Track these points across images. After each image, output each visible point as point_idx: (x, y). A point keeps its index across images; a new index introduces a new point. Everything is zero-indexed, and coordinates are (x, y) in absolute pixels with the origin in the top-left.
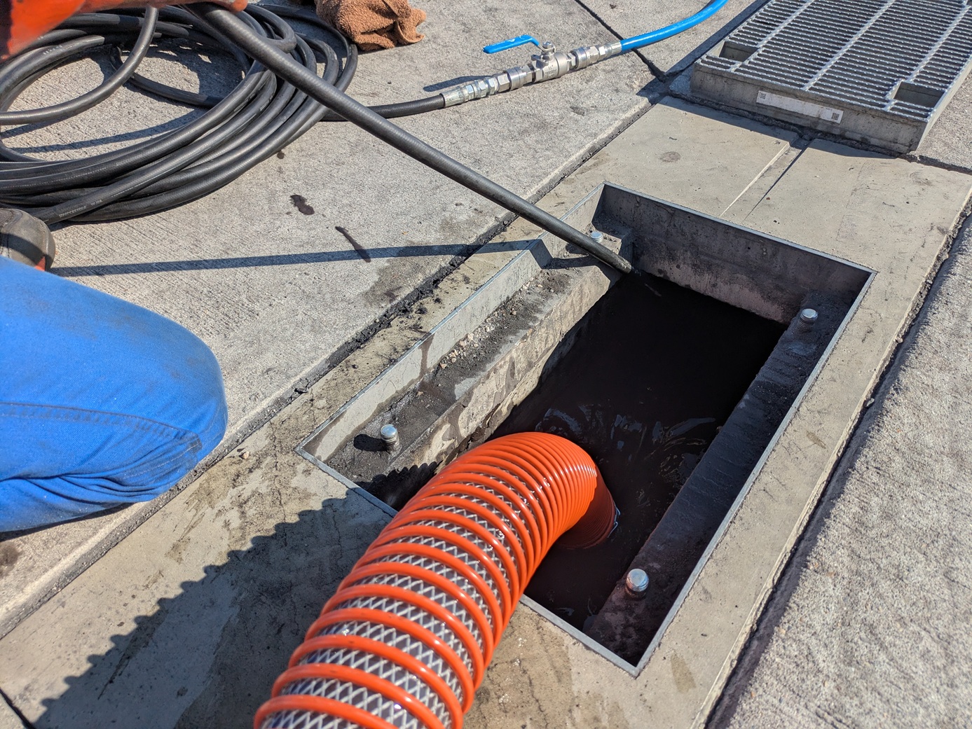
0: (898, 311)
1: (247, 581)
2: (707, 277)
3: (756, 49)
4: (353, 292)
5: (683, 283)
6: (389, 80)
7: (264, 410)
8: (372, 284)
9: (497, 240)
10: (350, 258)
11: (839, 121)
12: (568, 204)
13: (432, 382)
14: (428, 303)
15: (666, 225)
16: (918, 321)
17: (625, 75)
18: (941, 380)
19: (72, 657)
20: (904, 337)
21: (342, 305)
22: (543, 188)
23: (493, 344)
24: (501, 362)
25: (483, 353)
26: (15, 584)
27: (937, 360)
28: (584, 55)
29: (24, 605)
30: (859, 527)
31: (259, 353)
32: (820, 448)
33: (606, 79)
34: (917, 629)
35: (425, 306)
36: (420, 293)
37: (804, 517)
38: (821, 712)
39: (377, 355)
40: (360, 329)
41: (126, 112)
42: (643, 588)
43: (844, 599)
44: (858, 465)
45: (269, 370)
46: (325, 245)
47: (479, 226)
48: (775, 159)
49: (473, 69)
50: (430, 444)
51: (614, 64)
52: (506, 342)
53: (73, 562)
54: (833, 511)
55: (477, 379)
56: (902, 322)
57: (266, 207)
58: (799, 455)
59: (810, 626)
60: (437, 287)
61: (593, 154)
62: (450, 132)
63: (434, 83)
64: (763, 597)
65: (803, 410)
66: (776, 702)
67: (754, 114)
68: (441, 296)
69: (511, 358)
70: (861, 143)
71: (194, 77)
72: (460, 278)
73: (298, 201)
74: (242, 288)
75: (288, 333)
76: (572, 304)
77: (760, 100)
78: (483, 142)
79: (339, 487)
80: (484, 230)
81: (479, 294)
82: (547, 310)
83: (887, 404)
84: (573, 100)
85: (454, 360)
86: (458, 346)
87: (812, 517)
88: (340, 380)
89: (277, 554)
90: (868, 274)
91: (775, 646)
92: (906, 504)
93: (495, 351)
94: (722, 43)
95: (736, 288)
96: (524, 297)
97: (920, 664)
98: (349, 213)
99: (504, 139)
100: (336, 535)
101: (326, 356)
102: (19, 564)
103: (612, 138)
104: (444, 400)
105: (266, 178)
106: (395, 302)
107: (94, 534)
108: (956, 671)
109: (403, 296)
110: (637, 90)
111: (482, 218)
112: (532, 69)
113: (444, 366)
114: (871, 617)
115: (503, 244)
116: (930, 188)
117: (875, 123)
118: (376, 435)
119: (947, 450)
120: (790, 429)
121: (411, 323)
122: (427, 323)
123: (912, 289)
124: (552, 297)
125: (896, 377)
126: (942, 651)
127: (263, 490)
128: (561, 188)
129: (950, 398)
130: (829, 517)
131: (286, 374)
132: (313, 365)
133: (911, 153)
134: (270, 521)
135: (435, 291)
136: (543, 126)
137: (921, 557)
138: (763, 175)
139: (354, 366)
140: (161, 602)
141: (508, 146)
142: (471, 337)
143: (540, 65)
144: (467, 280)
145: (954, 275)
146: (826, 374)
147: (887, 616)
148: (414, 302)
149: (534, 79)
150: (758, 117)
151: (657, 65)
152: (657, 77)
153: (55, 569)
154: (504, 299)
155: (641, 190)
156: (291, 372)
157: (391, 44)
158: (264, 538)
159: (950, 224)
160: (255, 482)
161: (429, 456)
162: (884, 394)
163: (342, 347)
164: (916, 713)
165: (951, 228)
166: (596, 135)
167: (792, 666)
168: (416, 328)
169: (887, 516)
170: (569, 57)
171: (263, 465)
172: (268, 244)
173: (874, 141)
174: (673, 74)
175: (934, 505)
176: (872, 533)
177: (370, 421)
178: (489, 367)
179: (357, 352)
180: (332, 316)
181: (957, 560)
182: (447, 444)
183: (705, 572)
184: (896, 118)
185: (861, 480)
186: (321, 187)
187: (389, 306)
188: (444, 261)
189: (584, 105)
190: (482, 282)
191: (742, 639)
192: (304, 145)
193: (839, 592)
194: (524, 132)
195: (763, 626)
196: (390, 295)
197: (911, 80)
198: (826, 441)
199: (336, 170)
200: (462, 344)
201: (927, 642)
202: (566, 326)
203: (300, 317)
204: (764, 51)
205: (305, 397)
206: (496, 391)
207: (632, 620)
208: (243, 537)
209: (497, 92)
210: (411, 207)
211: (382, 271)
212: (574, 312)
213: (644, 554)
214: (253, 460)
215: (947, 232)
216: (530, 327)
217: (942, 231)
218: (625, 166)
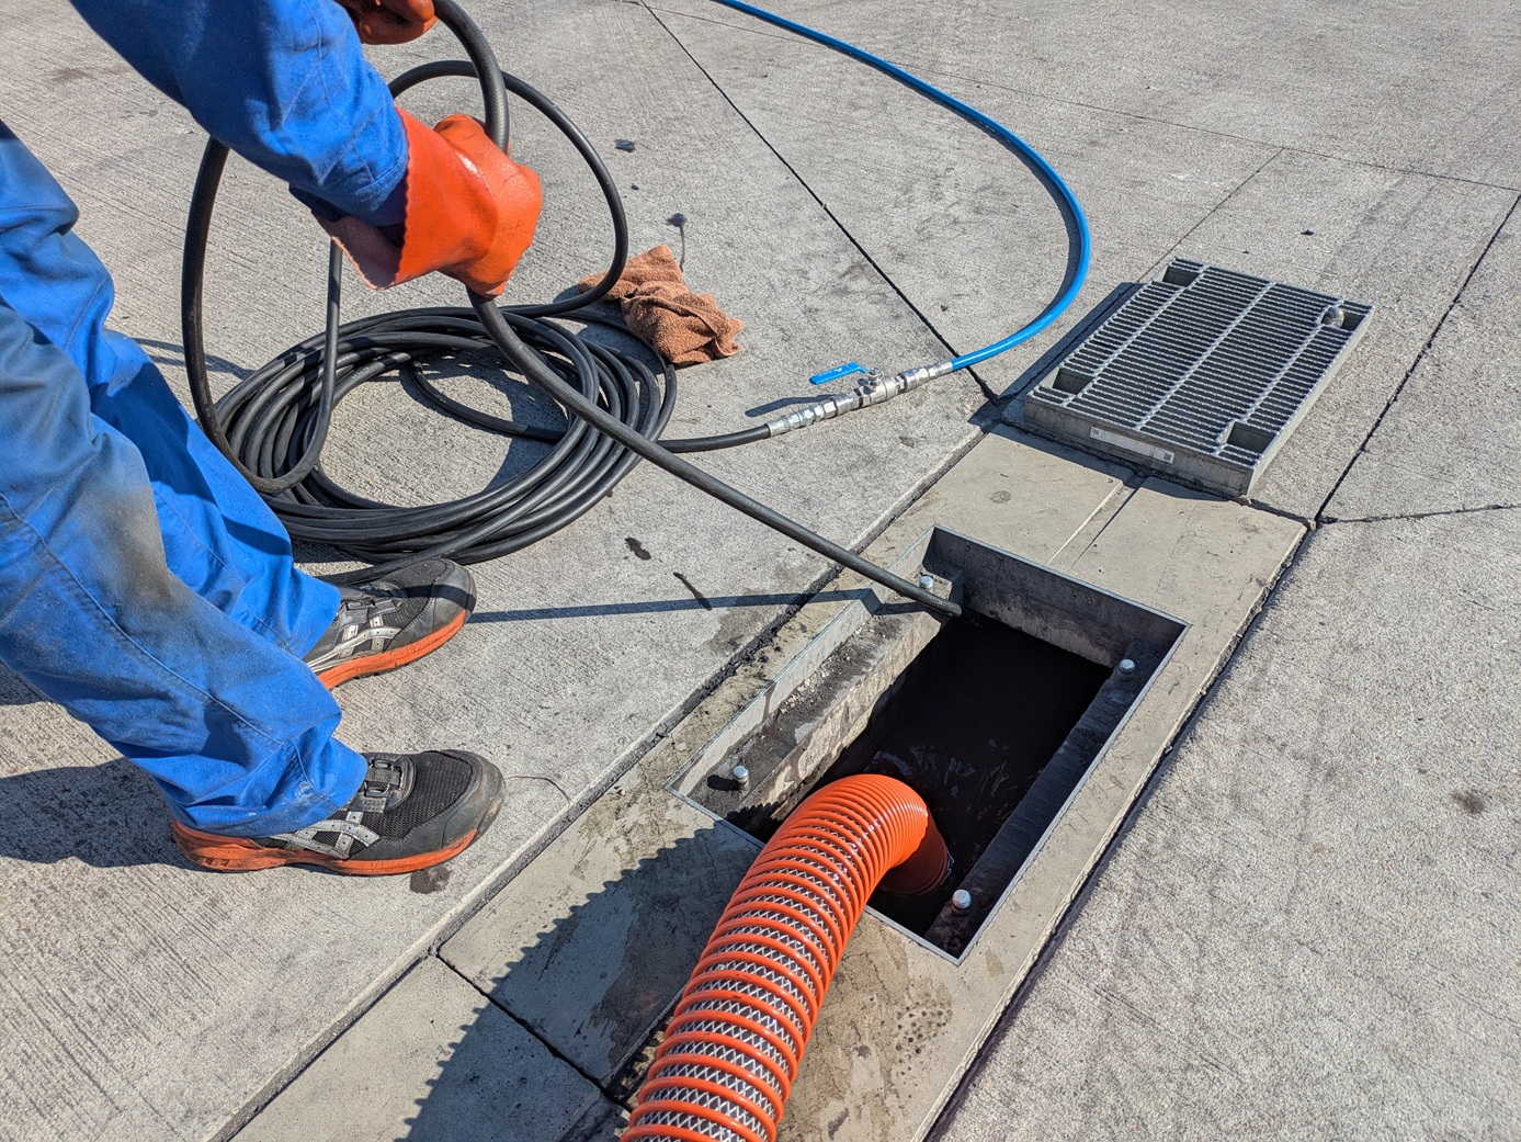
0: (1205, 665)
1: (640, 894)
2: (1037, 621)
3: (1091, 379)
4: (698, 640)
5: (1015, 626)
6: (709, 403)
7: (632, 753)
8: (715, 633)
9: (829, 588)
10: (692, 608)
11: (1171, 461)
12: (898, 549)
13: (773, 727)
14: (769, 652)
15: (996, 569)
16: (1223, 674)
17: (956, 397)
18: (1233, 731)
19: (511, 950)
20: (1208, 691)
21: (690, 653)
22: (873, 531)
23: (828, 689)
24: (836, 708)
25: (819, 698)
26: (453, 895)
27: (1232, 712)
28: (912, 378)
29: (462, 912)
30: (1145, 854)
31: (621, 700)
32: (1120, 790)
33: (936, 403)
34: (1180, 932)
35: (766, 654)
36: (761, 641)
37: (1101, 846)
38: (1098, 989)
39: (727, 702)
40: (708, 677)
41: (442, 443)
42: (967, 905)
43: (1126, 910)
44: (1149, 804)
45: (631, 716)
46: (666, 592)
47: (812, 573)
48: (1106, 500)
49: (795, 389)
50: (774, 785)
51: (945, 383)
52: (841, 688)
53: (494, 879)
54: (1124, 842)
55: (816, 724)
56: (1209, 675)
57: (603, 551)
58: (1102, 796)
59: (1096, 929)
60: (775, 635)
61: (924, 492)
62: (776, 466)
63: (756, 406)
64: (1062, 909)
65: (1108, 756)
66: (1065, 982)
67: (1088, 448)
68: (781, 644)
69: (846, 703)
70: (1195, 484)
71: (503, 398)
72: (798, 627)
73: (633, 544)
74: (594, 636)
75: (644, 681)
76: (903, 648)
77: (1093, 435)
78: (811, 478)
79: (707, 820)
80: (817, 577)
81: (816, 642)
82: (880, 655)
83: (1182, 751)
84: (901, 429)
85: (793, 705)
86: (796, 692)
87: (1108, 847)
88: (696, 726)
89: (663, 874)
90: (1184, 627)
91: (1068, 943)
92: (1187, 837)
93: (831, 697)
94: (1057, 370)
95: (1066, 632)
96: (857, 642)
97: (1179, 958)
98: (685, 558)
99: (833, 474)
100: (709, 859)
101: (681, 703)
102: (451, 880)
103: (942, 473)
104: (786, 743)
105: (598, 520)
106: (738, 651)
107: (508, 857)
108: (1206, 961)
109: (745, 645)
110: (968, 417)
111: (815, 564)
112: (859, 394)
113: (783, 711)
114: (1146, 923)
115: (836, 592)
116: (1257, 536)
117: (1206, 466)
118: (726, 776)
119: (1228, 792)
120: (1096, 773)
121: (755, 671)
122: (771, 671)
123: (1222, 643)
124: (884, 643)
125: (1193, 728)
126: (1197, 948)
127: (643, 821)
128: (892, 531)
129: (1238, 747)
130: (1120, 847)
131: (647, 719)
132: (670, 712)
133: (1243, 496)
134: (652, 847)
135: (774, 639)
136: (871, 460)
137: (1192, 879)
138: (1092, 519)
139: (707, 713)
140: (573, 909)
141: (837, 482)
142: (807, 683)
143: (867, 391)
144: (803, 629)
145: (1262, 629)
146: (1133, 724)
147: (1158, 923)
148: (756, 650)
149: (861, 404)
150: (1092, 451)
151: (990, 386)
152: (990, 399)
153: (482, 884)
154: (838, 644)
155: (971, 534)
156: (651, 718)
157: (707, 358)
158: (650, 860)
159: (1269, 575)
160: (634, 815)
161: (773, 797)
162: (1181, 742)
163: (694, 694)
164: (1170, 991)
165: (1270, 580)
166: (926, 470)
167: (1079, 958)
168: (760, 676)
169: (1169, 846)
170: (897, 381)
171: (639, 801)
172: (611, 591)
173: (1205, 483)
174: (1008, 398)
175: (1210, 837)
176: (1155, 860)
177: (720, 763)
178: (826, 712)
179: (708, 699)
180: (681, 664)
181: (1221, 881)
182: (788, 784)
183: (1016, 887)
184: (1224, 464)
185: (1151, 817)
186: (654, 529)
187: (733, 654)
188: (781, 609)
189: (914, 436)
190: (818, 631)
191: (1043, 940)
192: (630, 481)
193: (1122, 905)
194: (852, 467)
195: (1060, 930)
196: (733, 643)
197: (1244, 421)
198: (1125, 784)
199: (666, 511)
200: (799, 689)
201: (1187, 941)
202: (898, 670)
203: (652, 665)
204: (1099, 381)
205: (667, 741)
206: (831, 734)
207: (957, 932)
208: (632, 860)
209: (823, 419)
210: (745, 552)
211: (723, 620)
212: (905, 656)
213: (968, 881)
214: (630, 796)
215: (1265, 584)
216: (863, 673)
217: (1260, 583)
218: (955, 507)
